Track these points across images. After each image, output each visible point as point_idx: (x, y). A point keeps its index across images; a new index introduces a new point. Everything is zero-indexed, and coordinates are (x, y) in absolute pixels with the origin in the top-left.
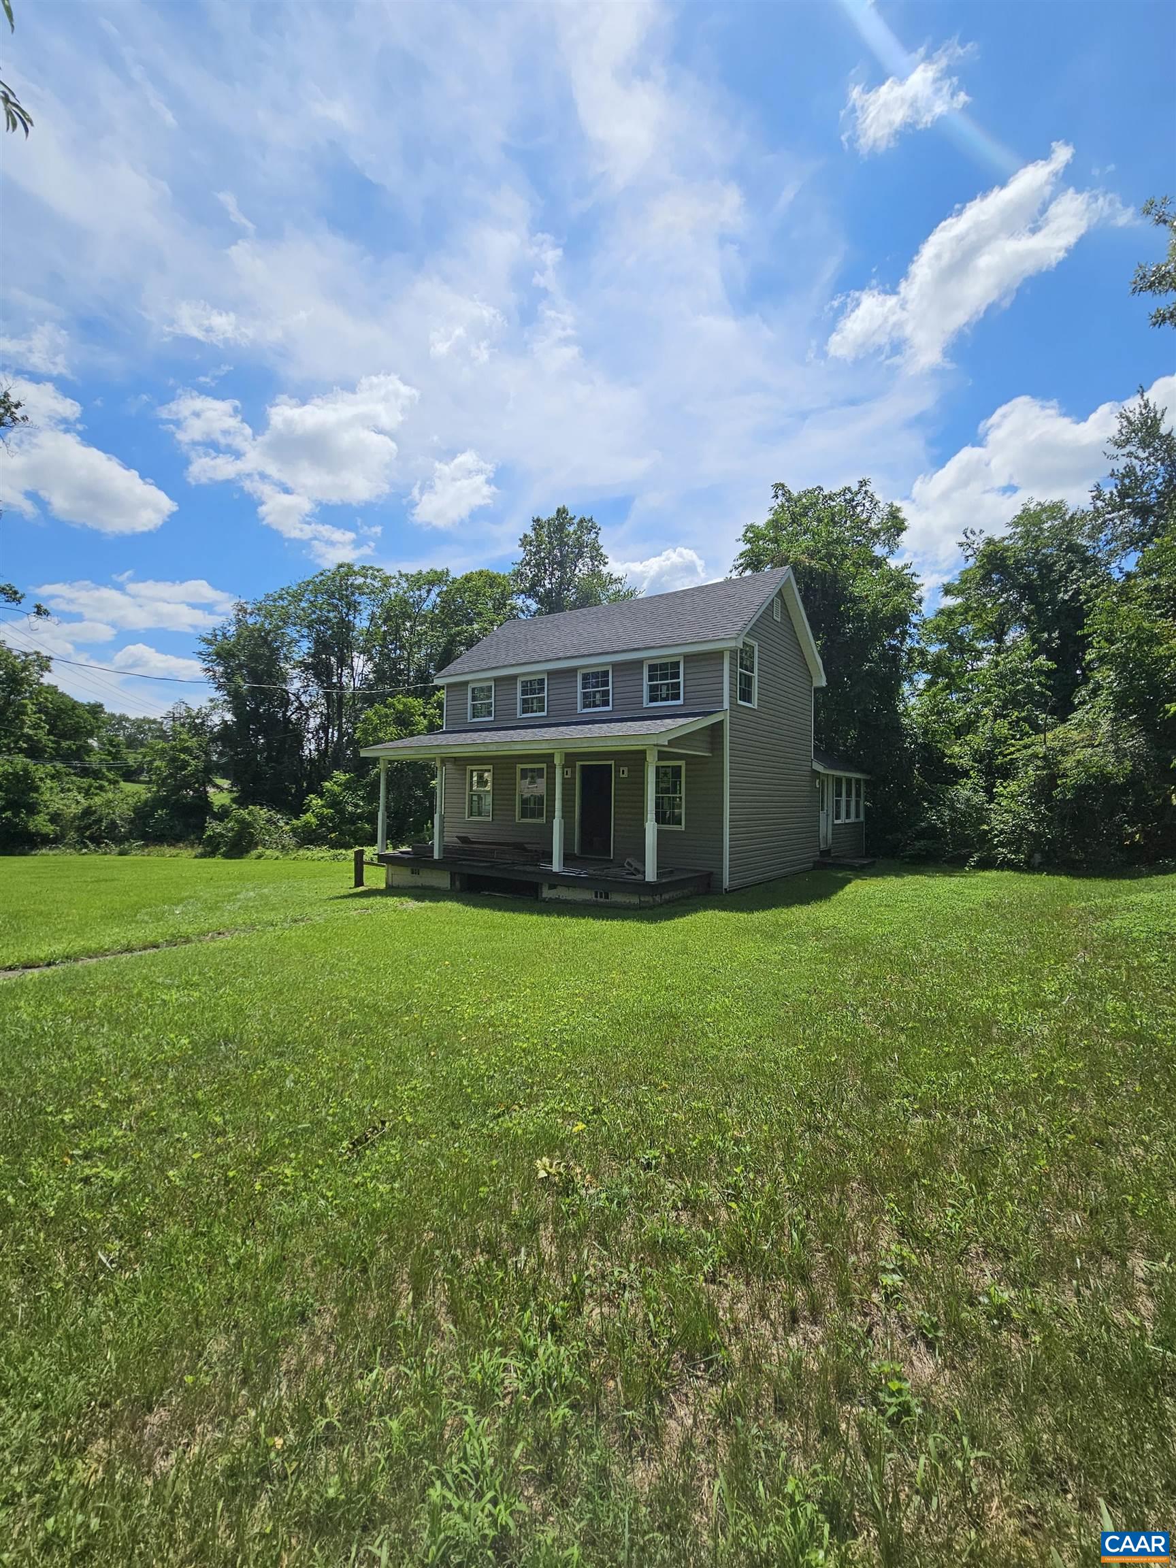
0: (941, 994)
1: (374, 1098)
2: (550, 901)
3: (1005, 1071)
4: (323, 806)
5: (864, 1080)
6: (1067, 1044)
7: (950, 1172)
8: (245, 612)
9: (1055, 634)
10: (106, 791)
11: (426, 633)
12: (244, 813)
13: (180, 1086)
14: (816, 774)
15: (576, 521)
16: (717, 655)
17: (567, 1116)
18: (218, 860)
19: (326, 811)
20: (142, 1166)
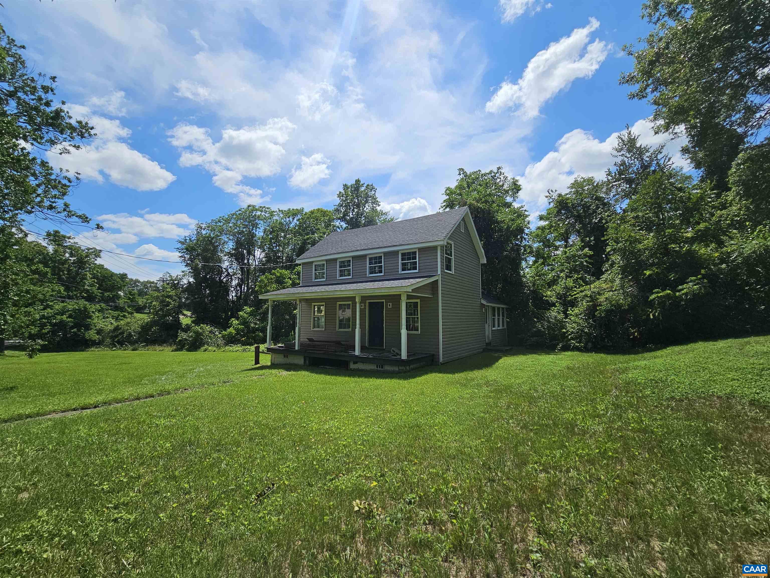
0: (549, 412)
1: (268, 472)
2: (354, 370)
3: (583, 449)
4: (238, 324)
5: (514, 456)
6: (611, 435)
7: (560, 501)
8: (201, 228)
9: (592, 238)
10: (126, 318)
11: (292, 238)
12: (198, 328)
13: (166, 469)
14: (483, 305)
15: (365, 185)
16: (435, 248)
17: (367, 478)
18: (184, 352)
19: (240, 327)
20: (145, 512)
